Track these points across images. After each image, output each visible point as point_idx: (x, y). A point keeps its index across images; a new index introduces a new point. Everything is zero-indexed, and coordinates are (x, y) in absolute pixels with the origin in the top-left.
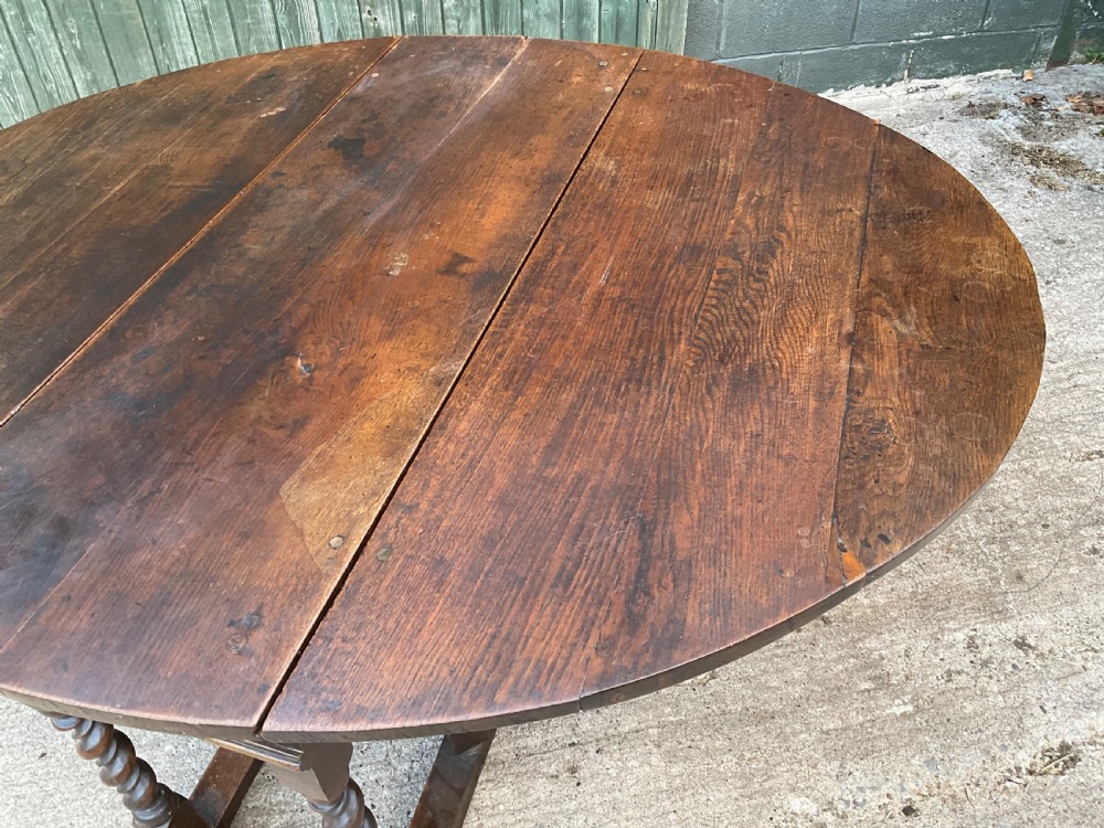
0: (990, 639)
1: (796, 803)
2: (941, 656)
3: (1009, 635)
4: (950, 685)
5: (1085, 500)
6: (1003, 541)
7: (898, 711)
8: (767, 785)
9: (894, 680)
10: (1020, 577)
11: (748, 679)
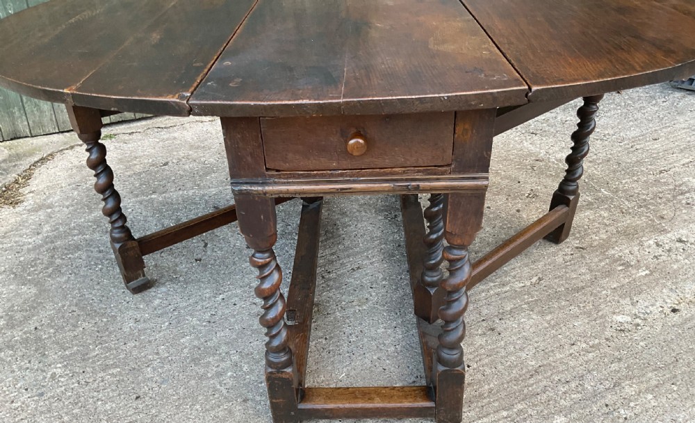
0: (665, 241)
1: (620, 318)
2: (648, 251)
3: (673, 238)
4: (659, 260)
5: (671, 187)
6: (645, 206)
7: (644, 274)
8: (600, 314)
9: (632, 263)
10: (663, 218)
11: (559, 277)
